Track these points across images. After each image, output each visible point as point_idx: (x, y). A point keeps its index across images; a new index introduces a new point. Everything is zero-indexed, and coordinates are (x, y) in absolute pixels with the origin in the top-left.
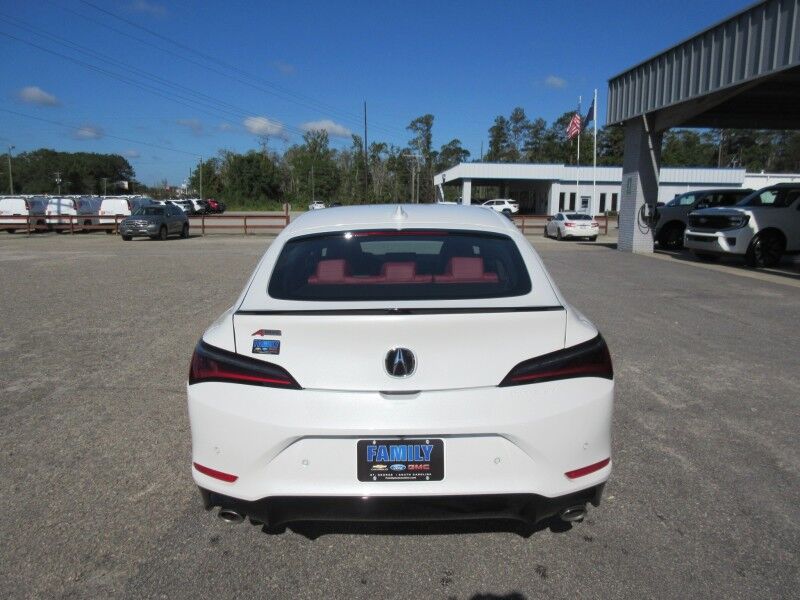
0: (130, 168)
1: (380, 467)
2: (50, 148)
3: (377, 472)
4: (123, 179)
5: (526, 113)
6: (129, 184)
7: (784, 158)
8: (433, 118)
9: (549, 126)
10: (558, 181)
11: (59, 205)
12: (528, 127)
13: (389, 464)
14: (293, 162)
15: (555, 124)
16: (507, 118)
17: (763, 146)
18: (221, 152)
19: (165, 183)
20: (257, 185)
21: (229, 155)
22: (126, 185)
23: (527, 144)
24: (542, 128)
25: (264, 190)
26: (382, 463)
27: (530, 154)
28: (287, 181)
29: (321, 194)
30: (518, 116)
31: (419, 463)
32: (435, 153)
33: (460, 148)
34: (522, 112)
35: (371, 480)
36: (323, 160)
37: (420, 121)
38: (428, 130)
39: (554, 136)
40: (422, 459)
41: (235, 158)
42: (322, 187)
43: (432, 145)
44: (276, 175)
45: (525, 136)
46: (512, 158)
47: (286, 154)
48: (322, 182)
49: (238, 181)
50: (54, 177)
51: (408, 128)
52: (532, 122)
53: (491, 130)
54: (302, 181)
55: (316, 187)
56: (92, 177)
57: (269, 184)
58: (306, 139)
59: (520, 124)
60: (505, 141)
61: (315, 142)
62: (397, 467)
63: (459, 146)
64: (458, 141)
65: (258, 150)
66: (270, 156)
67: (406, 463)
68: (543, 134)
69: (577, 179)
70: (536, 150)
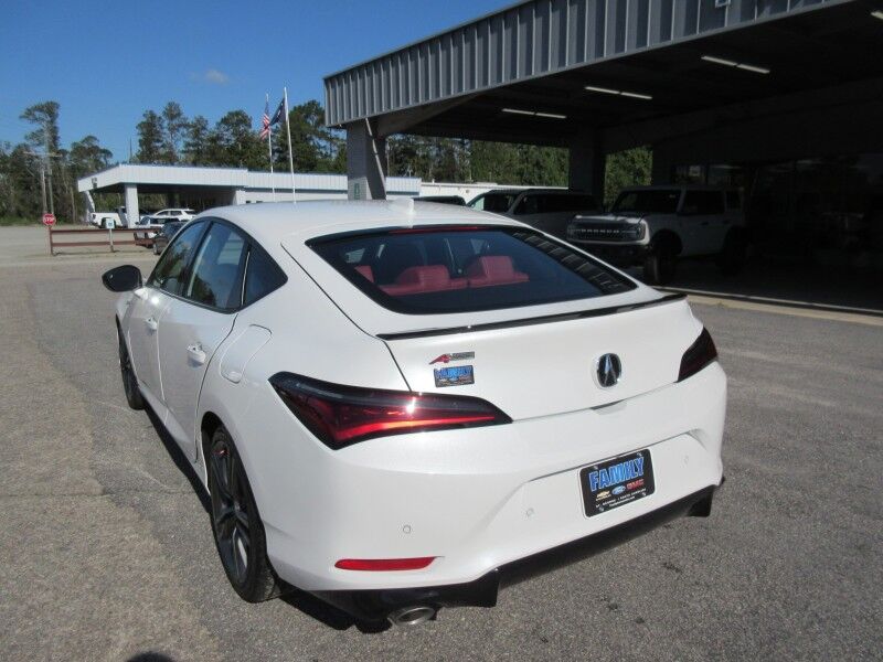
1: (603, 495)
3: (601, 502)
5: (183, 109)
7: (441, 169)
8: (58, 106)
9: (212, 126)
10: (242, 188)
12: (187, 126)
13: (610, 489)
15: (219, 124)
16: (159, 113)
17: (424, 157)
23: (188, 145)
24: (204, 128)
26: (605, 489)
27: (192, 157)
30: (173, 113)
31: (634, 480)
32: (64, 152)
33: (97, 147)
34: (177, 107)
35: (598, 512)
37: (40, 109)
38: (52, 122)
39: (219, 138)
40: (638, 474)
43: (61, 141)
45: (183, 136)
46: (170, 159)
51: (21, 117)
52: (191, 120)
53: (140, 126)
59: (175, 122)
60: (158, 141)
62: (618, 490)
63: (95, 143)
64: (96, 139)
67: (625, 484)
68: (205, 135)
69: (273, 187)
70: (198, 152)
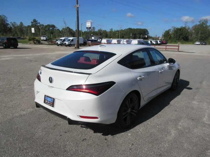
0: (148, 32)
2: (131, 28)
4: (146, 35)
6: (147, 36)
11: (123, 41)
14: (194, 30)
18: (172, 27)
19: (156, 36)
20: (181, 37)
21: (174, 28)
22: (146, 36)
25: (183, 38)
28: (191, 35)
29: (202, 39)
36: (205, 28)
41: (176, 29)
42: (202, 37)
44: (188, 34)
47: (192, 27)
48: (203, 35)
49: (176, 35)
50: (130, 34)
54: (196, 35)
55: (200, 37)
56: (139, 34)
57: (185, 36)
58: (200, 22)
61: (203, 23)
65: (184, 26)
66: (187, 28)
